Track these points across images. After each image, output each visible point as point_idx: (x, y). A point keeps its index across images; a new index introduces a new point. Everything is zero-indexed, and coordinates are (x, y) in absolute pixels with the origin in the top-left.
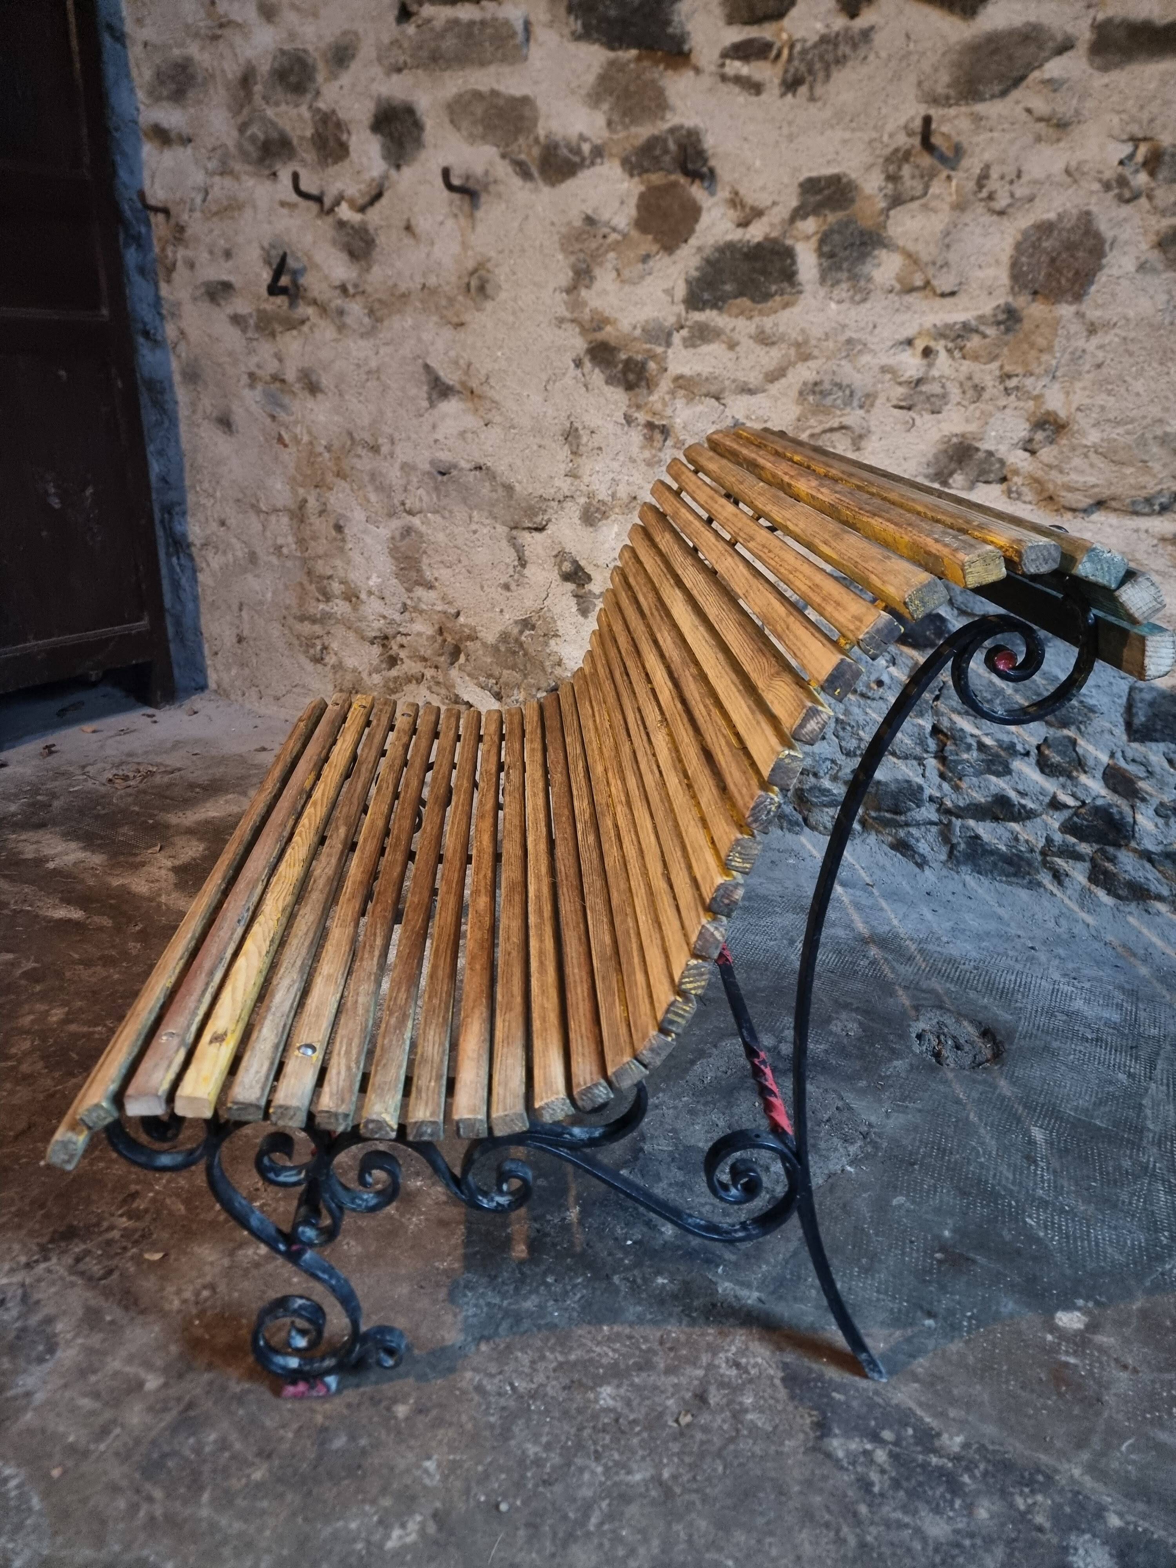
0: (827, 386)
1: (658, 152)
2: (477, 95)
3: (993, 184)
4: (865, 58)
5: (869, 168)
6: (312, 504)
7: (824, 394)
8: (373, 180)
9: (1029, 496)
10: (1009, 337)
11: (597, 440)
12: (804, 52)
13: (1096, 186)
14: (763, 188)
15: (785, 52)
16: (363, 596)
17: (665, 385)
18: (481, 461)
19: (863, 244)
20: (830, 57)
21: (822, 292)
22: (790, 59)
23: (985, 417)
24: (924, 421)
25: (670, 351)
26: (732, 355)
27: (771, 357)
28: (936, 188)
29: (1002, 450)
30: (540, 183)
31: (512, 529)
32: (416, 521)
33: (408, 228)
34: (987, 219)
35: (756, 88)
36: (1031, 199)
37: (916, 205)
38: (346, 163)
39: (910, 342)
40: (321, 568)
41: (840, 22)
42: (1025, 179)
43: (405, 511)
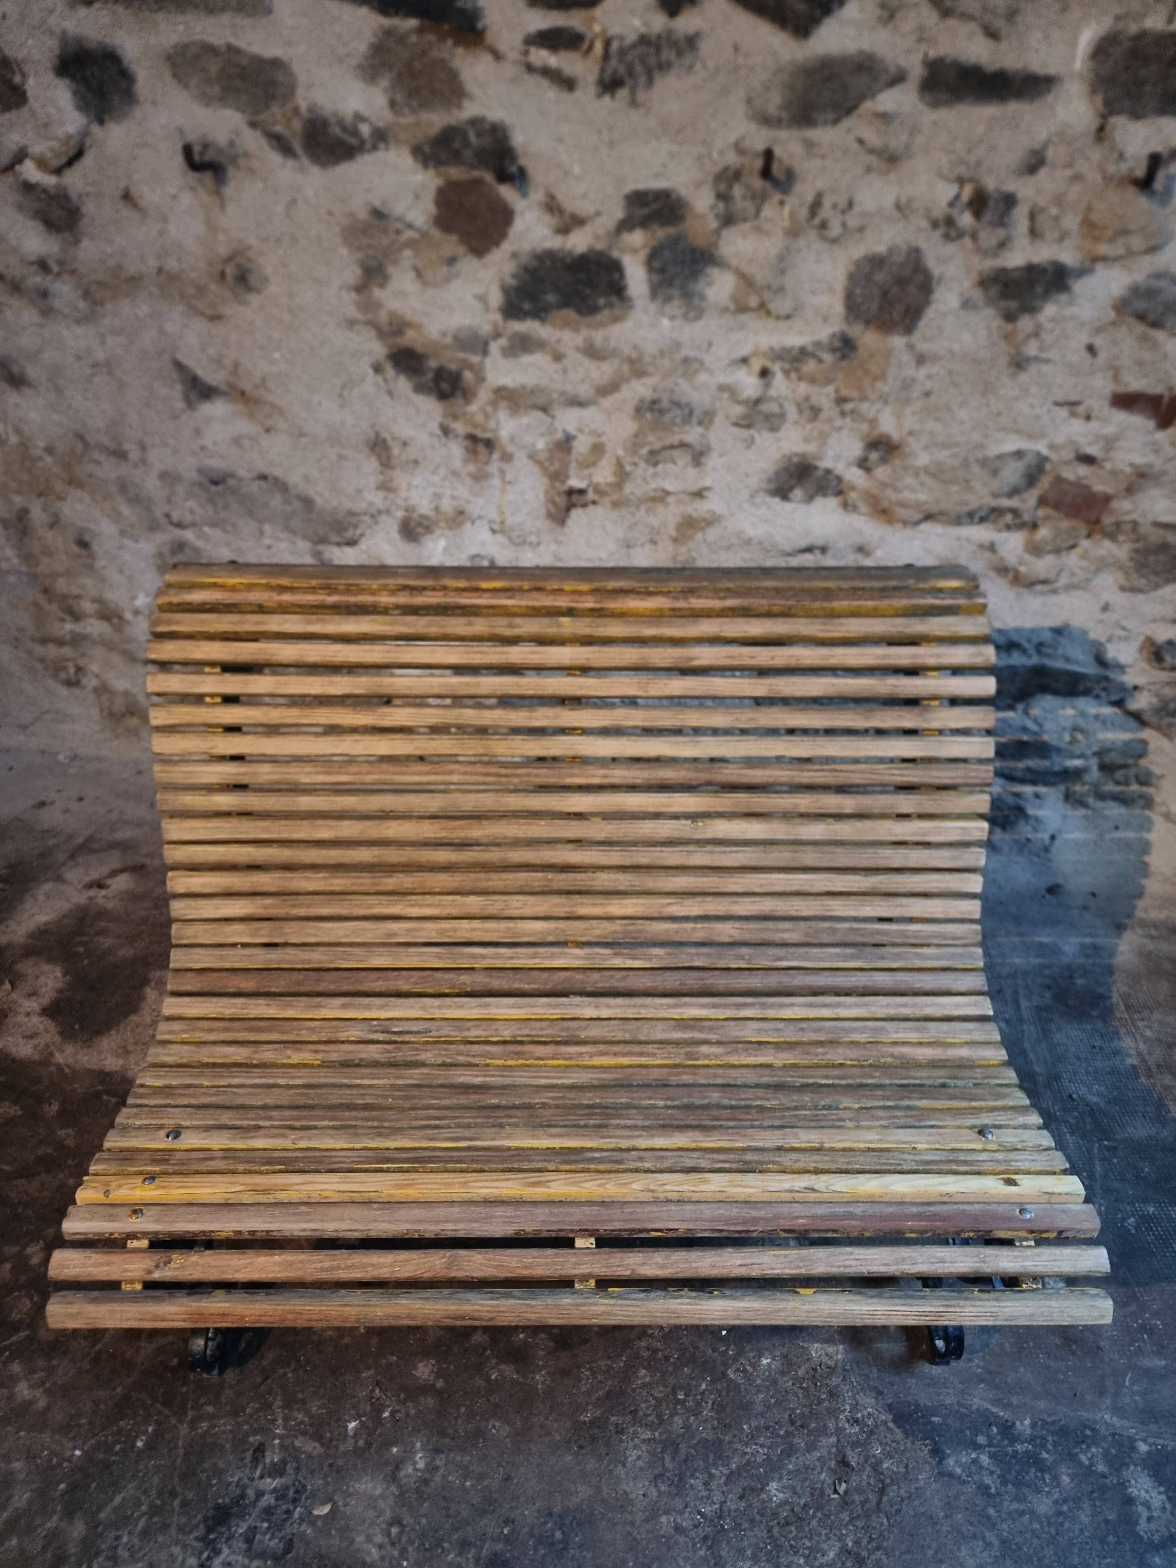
0: (665, 404)
1: (457, 144)
2: (209, 49)
3: (826, 211)
4: (691, 67)
5: (698, 185)
6: (37, 514)
7: (661, 412)
8: (69, 137)
9: (863, 508)
10: (844, 364)
11: (411, 453)
12: (622, 52)
13: (924, 224)
14: (585, 196)
15: (598, 47)
16: (128, 616)
17: (484, 395)
18: (266, 470)
19: (694, 261)
20: (652, 61)
21: (653, 307)
22: (606, 56)
23: (823, 438)
24: (763, 438)
25: (488, 361)
26: (558, 367)
27: (603, 371)
28: (769, 211)
29: (840, 468)
30: (305, 161)
31: (316, 543)
32: (189, 535)
33: (127, 197)
34: (818, 245)
35: (568, 84)
36: (861, 230)
37: (746, 226)
38: (24, 111)
39: (745, 361)
40: (61, 585)
41: (659, 22)
42: (856, 209)
43: (171, 523)
